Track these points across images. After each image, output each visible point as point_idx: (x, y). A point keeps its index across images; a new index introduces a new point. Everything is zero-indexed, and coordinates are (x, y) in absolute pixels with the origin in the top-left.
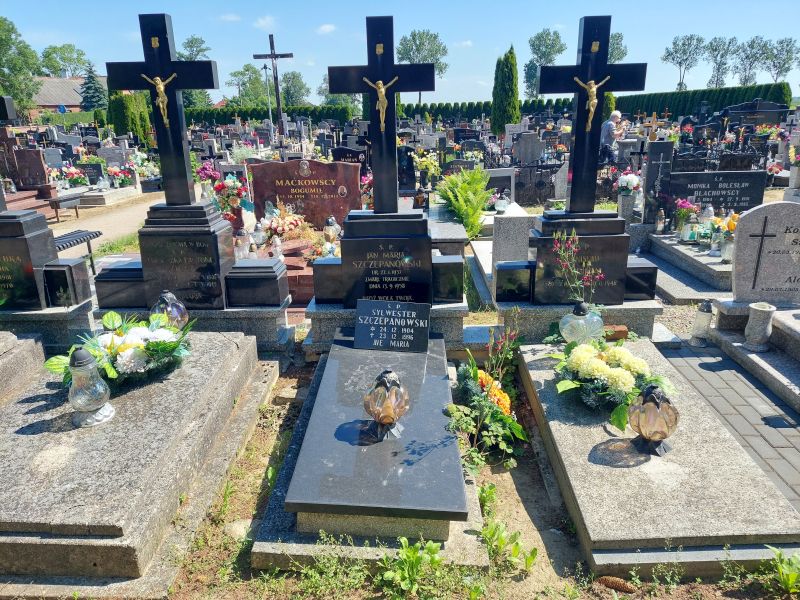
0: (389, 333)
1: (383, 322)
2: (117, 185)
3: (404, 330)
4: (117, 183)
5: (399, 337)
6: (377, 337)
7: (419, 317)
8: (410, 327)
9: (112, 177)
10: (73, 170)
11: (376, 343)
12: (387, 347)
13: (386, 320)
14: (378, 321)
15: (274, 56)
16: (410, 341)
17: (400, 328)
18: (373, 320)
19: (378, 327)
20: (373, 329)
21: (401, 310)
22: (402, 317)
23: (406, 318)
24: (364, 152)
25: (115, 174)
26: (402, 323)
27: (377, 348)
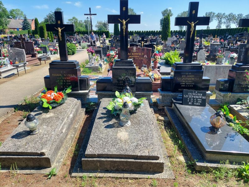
0: (194, 100)
1: (192, 97)
2: (53, 54)
3: (198, 100)
4: (53, 53)
5: (197, 102)
6: (190, 101)
7: (203, 96)
8: (200, 99)
9: (51, 51)
10: (38, 48)
11: (190, 103)
12: (193, 105)
13: (193, 96)
14: (190, 96)
15: (90, 14)
16: (200, 103)
17: (197, 99)
18: (189, 96)
19: (190, 98)
20: (189, 99)
21: (197, 93)
22: (198, 96)
23: (199, 96)
24: (140, 45)
25: (52, 50)
26: (198, 97)
27: (190, 105)
